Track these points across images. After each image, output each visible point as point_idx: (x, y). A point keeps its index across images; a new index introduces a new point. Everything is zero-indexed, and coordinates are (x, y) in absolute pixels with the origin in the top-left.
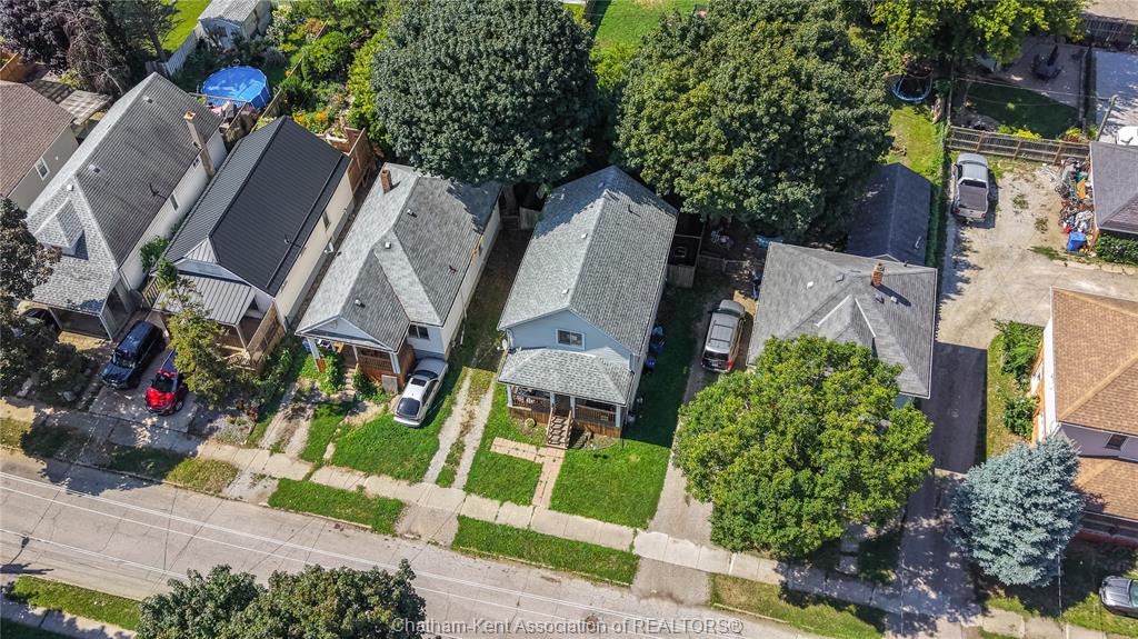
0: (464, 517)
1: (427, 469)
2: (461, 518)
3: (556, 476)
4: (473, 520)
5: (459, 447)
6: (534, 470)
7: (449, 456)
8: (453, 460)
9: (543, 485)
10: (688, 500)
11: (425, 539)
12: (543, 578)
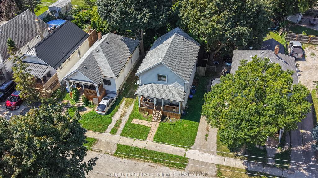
0: (120, 144)
1: (107, 128)
2: (118, 145)
3: (156, 131)
4: (123, 145)
5: (120, 121)
6: (147, 129)
7: (115, 124)
8: (117, 125)
9: (151, 134)
10: (206, 139)
11: (104, 152)
12: (149, 166)
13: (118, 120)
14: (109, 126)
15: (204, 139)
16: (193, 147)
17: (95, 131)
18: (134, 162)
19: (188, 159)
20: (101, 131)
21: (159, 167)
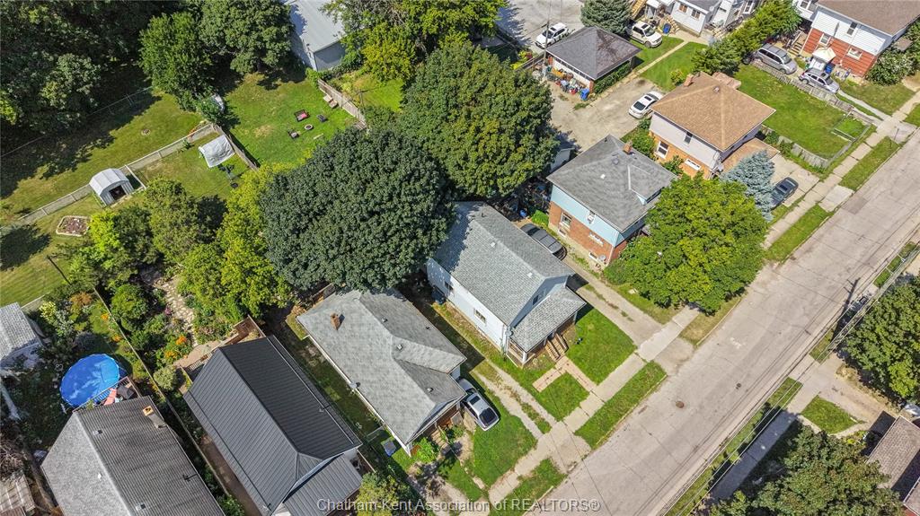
0: (577, 431)
1: (530, 433)
3: (579, 370)
4: (582, 427)
5: (527, 407)
7: (529, 416)
8: (533, 415)
9: (580, 380)
10: (630, 319)
11: (579, 460)
12: (639, 413)
13: (521, 407)
14: (527, 427)
15: (629, 322)
16: (635, 343)
17: (526, 452)
18: (622, 428)
19: (652, 361)
20: (531, 443)
21: (648, 403)
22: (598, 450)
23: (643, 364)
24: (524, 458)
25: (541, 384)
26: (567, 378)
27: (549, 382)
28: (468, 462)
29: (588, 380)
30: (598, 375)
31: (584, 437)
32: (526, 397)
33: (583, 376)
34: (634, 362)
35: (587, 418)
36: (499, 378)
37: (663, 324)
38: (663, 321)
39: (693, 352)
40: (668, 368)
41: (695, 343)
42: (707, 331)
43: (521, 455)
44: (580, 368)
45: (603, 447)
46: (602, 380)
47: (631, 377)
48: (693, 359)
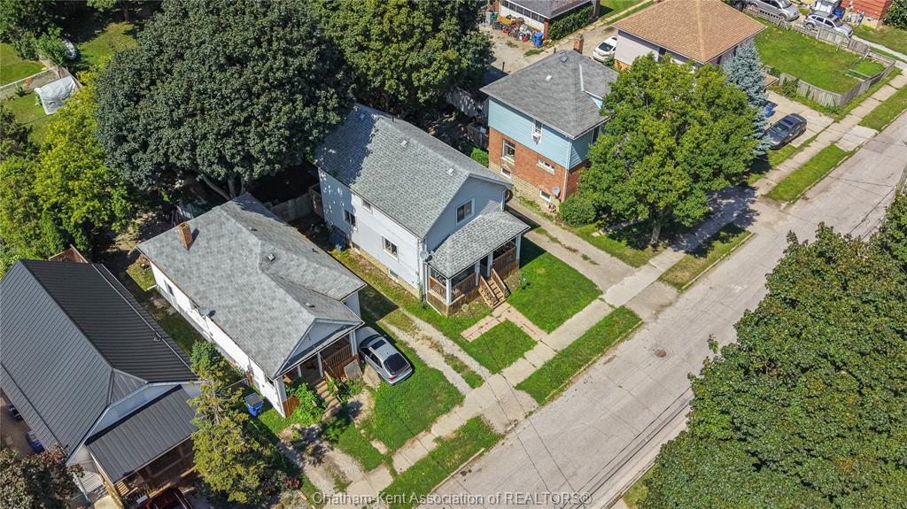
0: (519, 385)
1: (455, 388)
3: (523, 316)
4: (526, 380)
5: (451, 359)
7: (455, 369)
8: (460, 367)
9: (525, 327)
10: (594, 263)
11: (521, 417)
12: (605, 363)
13: (443, 359)
14: (451, 382)
15: (592, 266)
16: (600, 287)
17: (449, 410)
18: (581, 380)
19: (623, 307)
20: (456, 398)
21: (616, 353)
22: (547, 407)
23: (611, 310)
24: (445, 416)
25: (472, 333)
26: (508, 326)
27: (483, 331)
28: (366, 424)
29: (536, 328)
30: (549, 322)
31: (528, 392)
32: (450, 347)
33: (529, 323)
34: (599, 308)
35: (534, 370)
36: (415, 327)
37: (637, 267)
38: (636, 264)
39: (678, 297)
40: (644, 314)
41: (680, 287)
42: (695, 274)
43: (440, 413)
44: (525, 315)
45: (555, 402)
46: (554, 328)
47: (594, 324)
48: (678, 305)
